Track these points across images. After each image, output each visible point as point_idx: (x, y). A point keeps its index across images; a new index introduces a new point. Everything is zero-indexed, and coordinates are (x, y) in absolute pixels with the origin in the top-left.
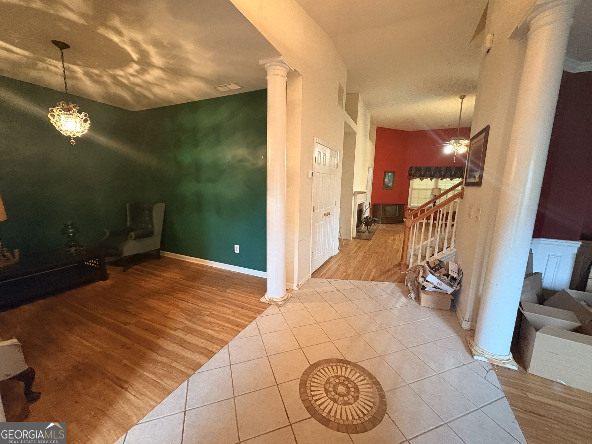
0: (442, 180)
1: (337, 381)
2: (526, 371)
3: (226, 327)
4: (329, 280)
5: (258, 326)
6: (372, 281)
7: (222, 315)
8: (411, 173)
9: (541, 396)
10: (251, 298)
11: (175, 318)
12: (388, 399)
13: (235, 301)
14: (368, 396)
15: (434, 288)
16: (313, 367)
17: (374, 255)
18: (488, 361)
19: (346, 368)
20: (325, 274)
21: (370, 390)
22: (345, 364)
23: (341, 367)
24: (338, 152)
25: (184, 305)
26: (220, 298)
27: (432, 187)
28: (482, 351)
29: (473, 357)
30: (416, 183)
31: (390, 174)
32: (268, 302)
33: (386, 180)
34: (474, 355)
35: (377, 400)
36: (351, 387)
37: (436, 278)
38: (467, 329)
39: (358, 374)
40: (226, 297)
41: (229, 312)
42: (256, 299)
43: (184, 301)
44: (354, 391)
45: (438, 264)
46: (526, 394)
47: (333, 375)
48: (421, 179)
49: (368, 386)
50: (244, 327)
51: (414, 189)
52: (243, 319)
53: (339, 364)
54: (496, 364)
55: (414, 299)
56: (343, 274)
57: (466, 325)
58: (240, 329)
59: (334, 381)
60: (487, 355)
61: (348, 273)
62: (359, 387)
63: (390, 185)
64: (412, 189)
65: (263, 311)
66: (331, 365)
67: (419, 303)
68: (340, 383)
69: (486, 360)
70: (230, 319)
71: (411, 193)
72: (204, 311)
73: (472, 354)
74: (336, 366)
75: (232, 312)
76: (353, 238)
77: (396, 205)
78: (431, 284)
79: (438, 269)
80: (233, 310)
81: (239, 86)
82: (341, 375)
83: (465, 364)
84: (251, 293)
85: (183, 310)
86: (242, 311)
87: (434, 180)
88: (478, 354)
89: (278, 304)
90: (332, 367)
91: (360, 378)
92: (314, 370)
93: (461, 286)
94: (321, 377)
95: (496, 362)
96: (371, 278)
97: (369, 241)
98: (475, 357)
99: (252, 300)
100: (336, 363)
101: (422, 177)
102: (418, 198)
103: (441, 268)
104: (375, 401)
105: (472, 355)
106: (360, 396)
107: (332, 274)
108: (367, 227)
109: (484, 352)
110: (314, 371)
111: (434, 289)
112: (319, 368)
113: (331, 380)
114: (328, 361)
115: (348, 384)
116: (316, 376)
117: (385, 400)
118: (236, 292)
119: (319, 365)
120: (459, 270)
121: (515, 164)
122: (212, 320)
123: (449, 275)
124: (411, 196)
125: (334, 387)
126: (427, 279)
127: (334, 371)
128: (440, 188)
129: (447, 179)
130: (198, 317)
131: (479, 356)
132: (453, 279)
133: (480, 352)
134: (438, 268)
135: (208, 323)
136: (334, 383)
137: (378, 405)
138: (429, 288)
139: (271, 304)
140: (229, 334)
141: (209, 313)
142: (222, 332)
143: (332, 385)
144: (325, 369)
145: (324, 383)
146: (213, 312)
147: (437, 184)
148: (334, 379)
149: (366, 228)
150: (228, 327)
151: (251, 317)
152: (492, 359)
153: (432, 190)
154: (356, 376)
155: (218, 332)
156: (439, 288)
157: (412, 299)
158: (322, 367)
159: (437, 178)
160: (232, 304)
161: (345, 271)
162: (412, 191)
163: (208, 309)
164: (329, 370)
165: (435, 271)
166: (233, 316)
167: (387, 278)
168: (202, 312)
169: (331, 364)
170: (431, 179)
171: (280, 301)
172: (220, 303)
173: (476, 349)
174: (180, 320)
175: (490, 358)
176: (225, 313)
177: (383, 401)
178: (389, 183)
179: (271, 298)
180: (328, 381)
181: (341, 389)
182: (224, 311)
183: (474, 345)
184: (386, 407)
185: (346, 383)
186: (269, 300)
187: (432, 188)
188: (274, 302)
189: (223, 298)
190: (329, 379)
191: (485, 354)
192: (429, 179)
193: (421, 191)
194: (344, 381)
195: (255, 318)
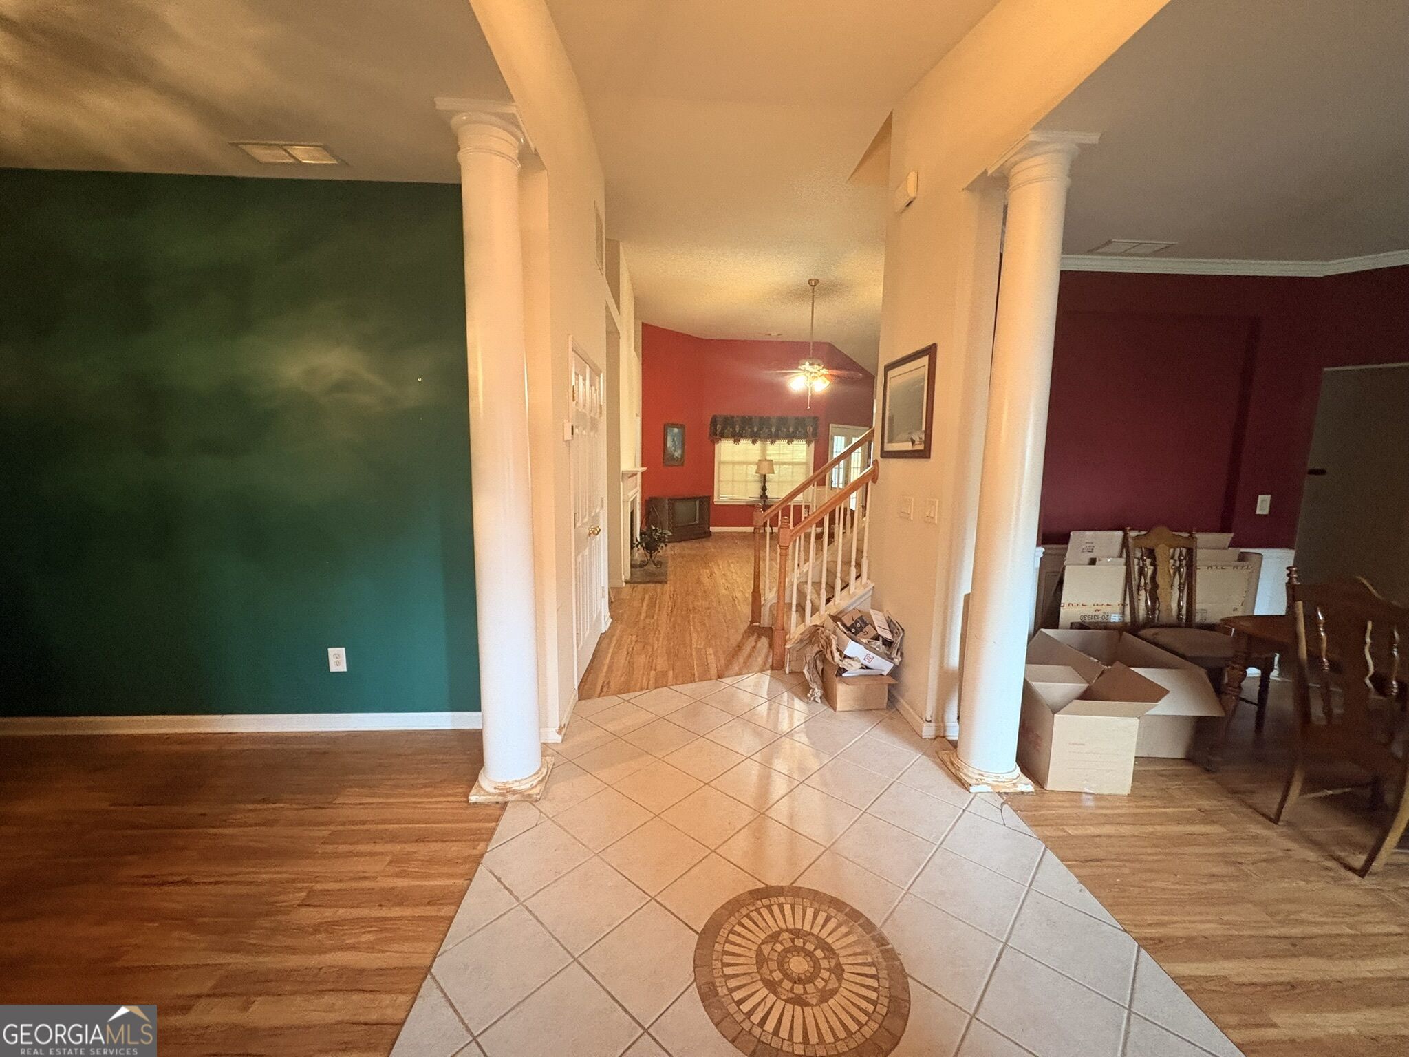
0: (772, 442)
1: (779, 947)
2: (1043, 787)
3: (391, 919)
4: (624, 696)
5: (499, 879)
6: (719, 677)
7: (356, 885)
8: (716, 430)
9: (1082, 825)
10: (434, 800)
11: (161, 962)
12: (894, 943)
13: (381, 827)
14: (855, 954)
15: (862, 668)
16: (709, 935)
17: (691, 616)
18: (992, 791)
19: (781, 906)
20: (608, 683)
21: (852, 938)
22: (773, 897)
23: (769, 908)
24: (600, 377)
25: (177, 899)
26: (324, 832)
27: (756, 458)
28: (980, 774)
29: (969, 791)
30: (727, 450)
31: (676, 430)
32: (495, 799)
33: (669, 444)
34: (970, 785)
35: (877, 955)
36: (815, 949)
37: (863, 647)
38: (930, 737)
39: (810, 911)
40: (344, 824)
41: (378, 866)
42: (450, 799)
43: (171, 883)
44: (825, 954)
45: (859, 618)
46: (1064, 830)
47: (763, 936)
48: (735, 442)
49: (844, 929)
50: (457, 898)
51: (724, 463)
52: (441, 875)
53: (759, 902)
54: (1003, 791)
55: (818, 700)
56: (649, 675)
57: (928, 731)
58: (446, 911)
59: (773, 952)
60: (989, 779)
61: (659, 669)
62: (829, 940)
63: (678, 454)
64: (720, 463)
65: (493, 831)
66: (744, 914)
67: (833, 706)
68: (786, 951)
69: (989, 789)
70: (393, 889)
71: (718, 472)
72: (280, 893)
73: (963, 784)
74: (757, 910)
75: (391, 862)
76: (626, 582)
77: (695, 498)
78: (857, 661)
79: (861, 629)
80: (388, 858)
81: (336, 157)
82: (778, 930)
83: (964, 808)
84: (425, 786)
85: (188, 920)
86: (422, 850)
87: (758, 444)
88: (974, 781)
89: (530, 796)
90: (748, 916)
91: (819, 916)
92: (716, 945)
93: (902, 655)
94: (739, 955)
95: (1004, 787)
96: (713, 671)
97: (665, 585)
98: (973, 789)
99: (439, 804)
100: (754, 905)
101: (737, 437)
102: (733, 481)
103: (866, 625)
104: (876, 960)
105: (965, 786)
106: (843, 961)
107: (623, 678)
108: (651, 553)
109: (982, 775)
110: (718, 947)
111: (862, 670)
112: (724, 932)
113: (766, 953)
114: (734, 906)
115: (804, 944)
116: (727, 959)
117: (890, 946)
118: (373, 795)
119: (720, 927)
120: (890, 622)
121: (1005, 416)
122: (329, 914)
123: (879, 635)
124: (719, 477)
125: (781, 967)
126: (846, 652)
127: (758, 926)
128: (772, 461)
129: (782, 442)
130: (265, 922)
131: (977, 785)
132: (887, 643)
133: (977, 777)
134: (861, 626)
135: (317, 929)
136: (775, 956)
137: (885, 964)
138: (853, 670)
139: (506, 803)
140: (415, 939)
141: (303, 894)
142: (387, 941)
143: (774, 965)
144: (738, 929)
145: (755, 969)
146: (318, 887)
147: (764, 451)
148: (770, 945)
149: (648, 555)
150: (400, 918)
151: (466, 860)
152: (997, 783)
153: (757, 464)
154: (809, 916)
155: (371, 948)
156: (868, 668)
157: (817, 700)
158: (727, 926)
159: (764, 439)
160: (375, 838)
161: (651, 666)
162: (719, 468)
163: (294, 880)
164: (745, 927)
165: (856, 634)
166: (398, 875)
167: (745, 663)
168: (275, 898)
169: (744, 911)
170: (754, 442)
171: (533, 787)
172: (329, 848)
173: (969, 774)
174: (190, 959)
175: (994, 783)
176: (368, 875)
177: (887, 950)
178: (675, 451)
179: (504, 784)
180: (761, 960)
181: (798, 965)
182: (360, 868)
183: (961, 765)
184: (899, 960)
185: (799, 943)
186: (498, 791)
187: (757, 461)
188: (514, 792)
189: (332, 828)
190: (759, 952)
191: (985, 778)
192: (750, 441)
193: (737, 467)
194: (792, 940)
195: (478, 859)
